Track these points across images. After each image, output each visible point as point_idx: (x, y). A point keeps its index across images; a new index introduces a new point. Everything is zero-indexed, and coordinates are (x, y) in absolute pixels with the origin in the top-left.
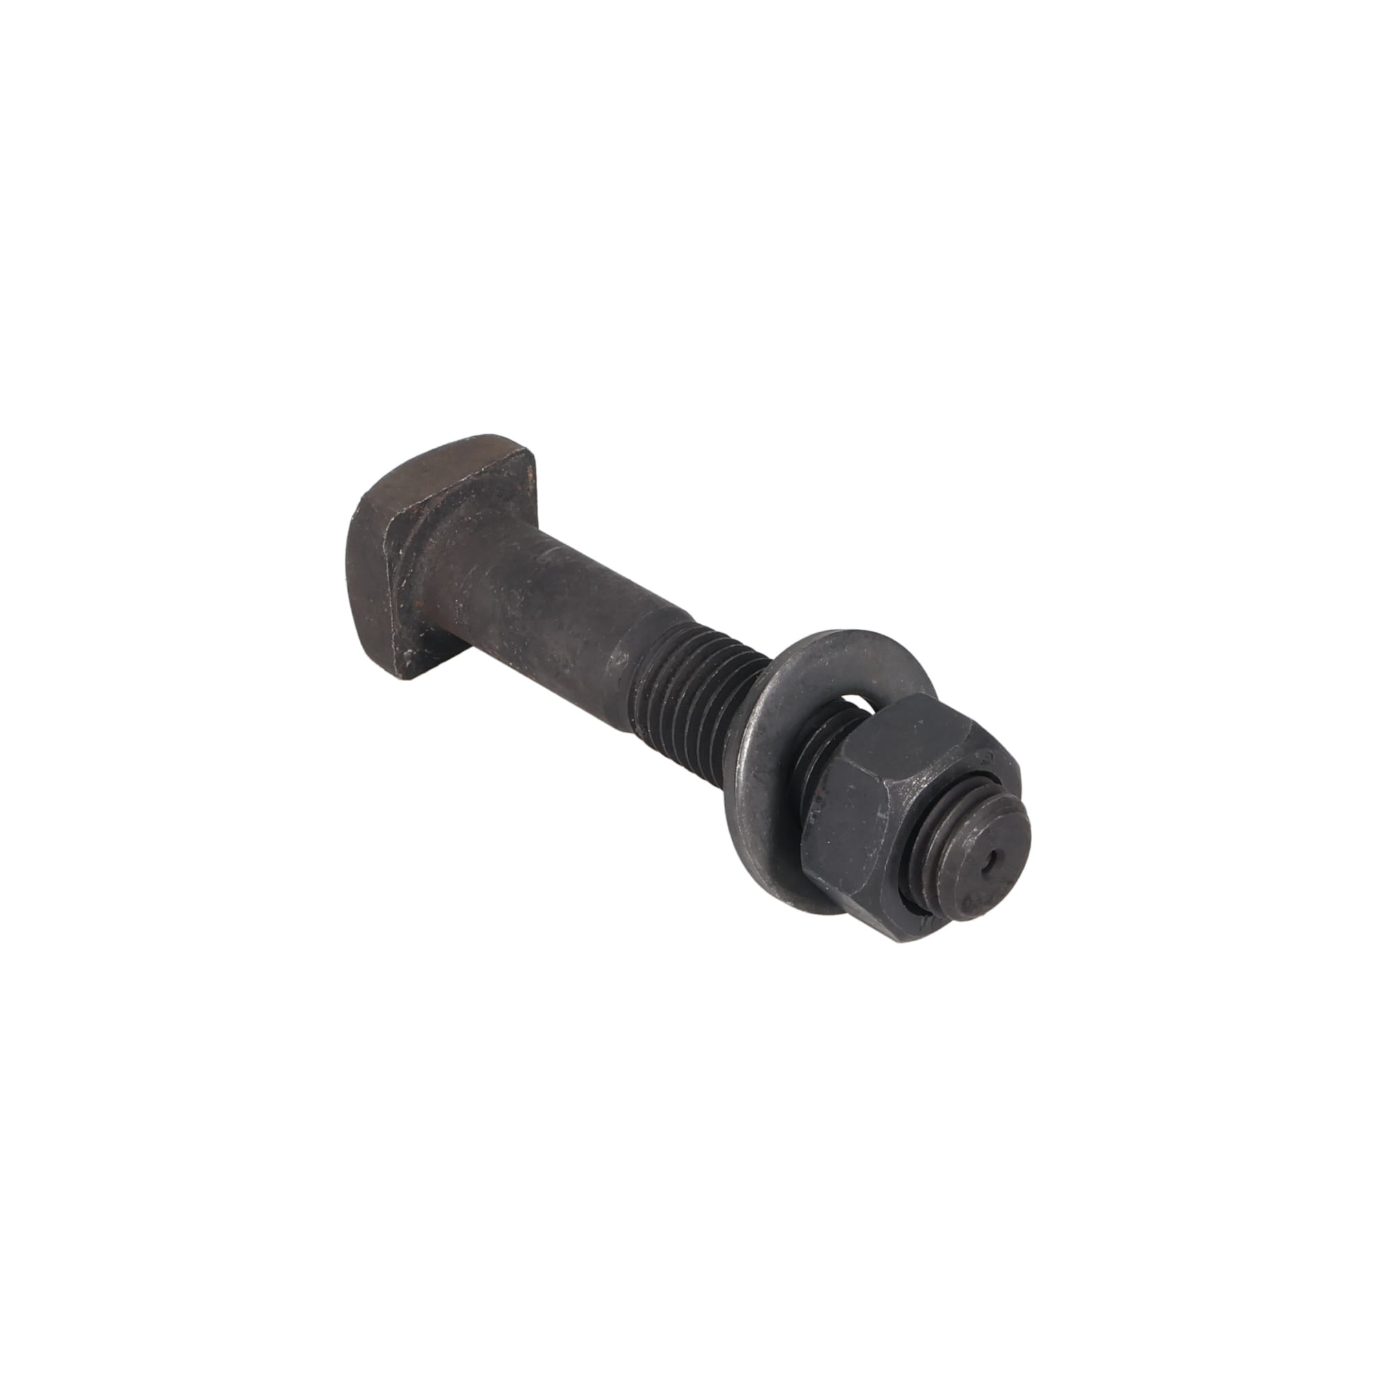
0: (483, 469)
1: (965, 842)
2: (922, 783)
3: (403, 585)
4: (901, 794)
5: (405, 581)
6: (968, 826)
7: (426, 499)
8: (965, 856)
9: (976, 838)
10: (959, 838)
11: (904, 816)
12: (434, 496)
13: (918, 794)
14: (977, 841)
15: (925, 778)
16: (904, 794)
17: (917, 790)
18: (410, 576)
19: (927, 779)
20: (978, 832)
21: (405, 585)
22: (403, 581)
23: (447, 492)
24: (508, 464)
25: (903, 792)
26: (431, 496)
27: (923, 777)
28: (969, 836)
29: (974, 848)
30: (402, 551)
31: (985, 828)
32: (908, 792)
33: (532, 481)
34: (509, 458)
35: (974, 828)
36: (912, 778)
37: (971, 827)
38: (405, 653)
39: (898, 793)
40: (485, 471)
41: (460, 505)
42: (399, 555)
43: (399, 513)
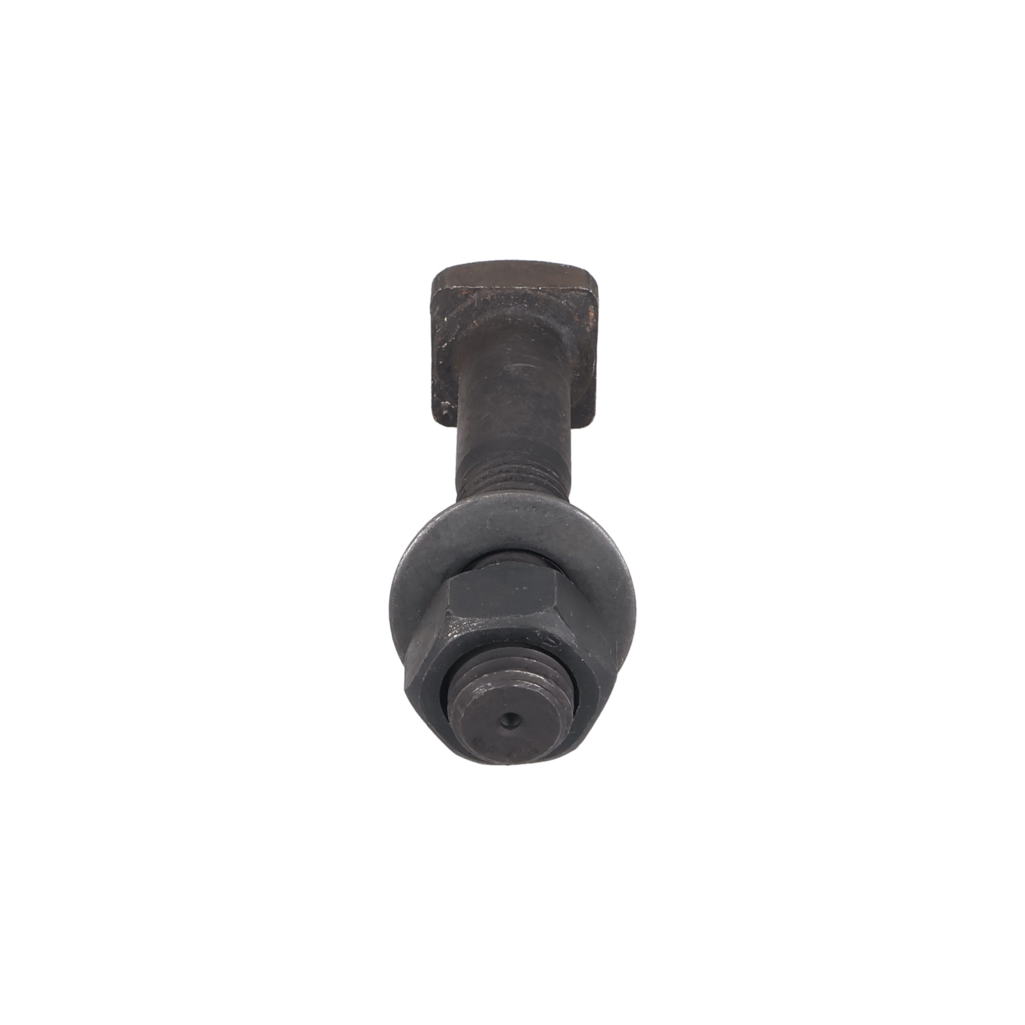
0: (540, 288)
1: (477, 689)
2: (470, 627)
3: (443, 347)
4: (451, 627)
5: (446, 344)
6: (486, 678)
7: (476, 287)
8: (472, 700)
9: (486, 691)
10: (473, 684)
11: (446, 644)
12: (484, 288)
13: (464, 633)
14: (485, 693)
15: (475, 624)
16: (453, 627)
17: (464, 630)
18: (451, 342)
19: (477, 625)
20: (491, 687)
21: (446, 347)
22: (445, 343)
23: (499, 291)
24: (568, 294)
25: (454, 626)
26: (482, 287)
27: (475, 623)
28: (482, 686)
29: (481, 697)
30: (447, 319)
31: (497, 687)
32: (457, 628)
33: (593, 319)
34: (571, 290)
35: (489, 682)
36: (466, 619)
37: (487, 680)
38: (442, 403)
39: (450, 624)
40: (542, 291)
41: (509, 306)
42: (444, 321)
43: (447, 287)
